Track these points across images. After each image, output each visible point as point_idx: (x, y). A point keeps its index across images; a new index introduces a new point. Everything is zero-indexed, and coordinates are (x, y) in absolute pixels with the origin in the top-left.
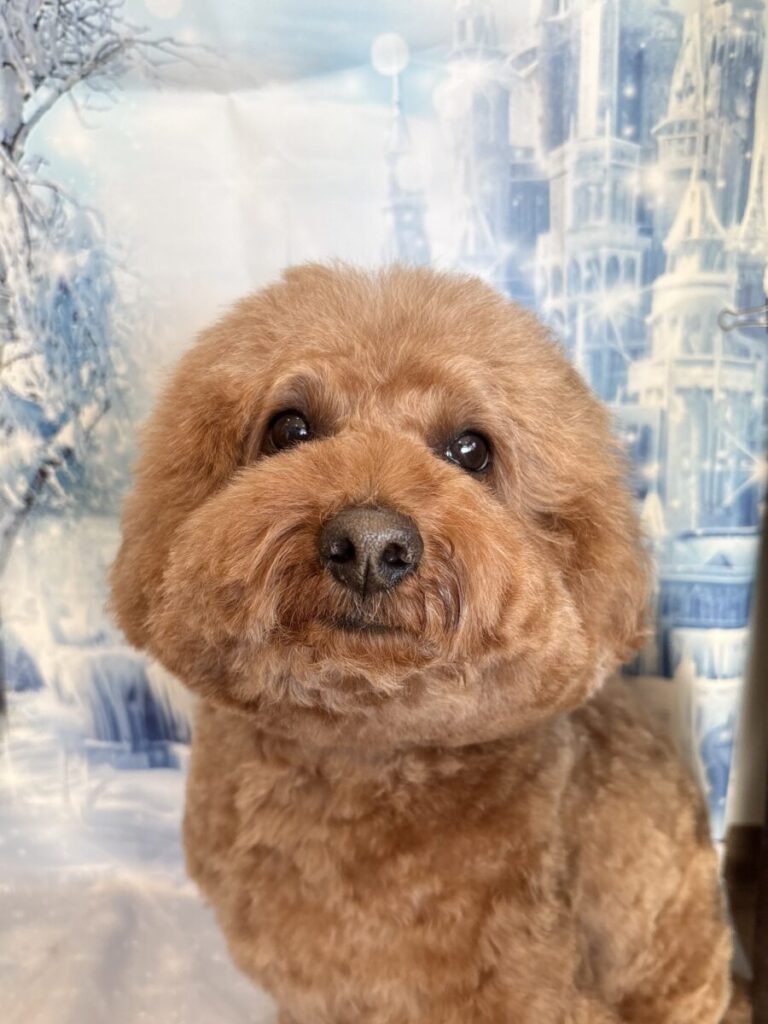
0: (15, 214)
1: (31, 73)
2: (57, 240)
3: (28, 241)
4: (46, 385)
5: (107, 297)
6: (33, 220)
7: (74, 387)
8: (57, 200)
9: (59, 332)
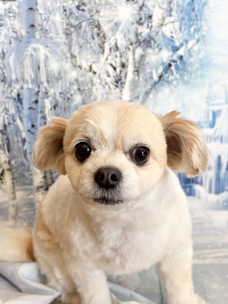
4: (177, 33)
7: (187, 34)
9: (186, 15)
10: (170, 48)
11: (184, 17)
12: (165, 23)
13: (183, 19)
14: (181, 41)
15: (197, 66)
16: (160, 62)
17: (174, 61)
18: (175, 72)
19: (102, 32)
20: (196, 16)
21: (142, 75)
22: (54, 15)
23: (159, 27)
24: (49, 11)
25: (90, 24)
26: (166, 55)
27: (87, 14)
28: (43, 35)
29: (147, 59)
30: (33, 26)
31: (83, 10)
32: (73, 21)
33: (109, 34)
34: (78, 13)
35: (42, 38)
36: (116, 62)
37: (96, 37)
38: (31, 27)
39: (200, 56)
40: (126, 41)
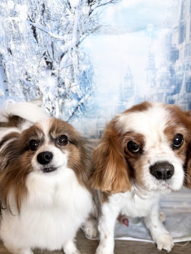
0: (77, 58)
1: (82, 32)
2: (84, 63)
3: (78, 63)
4: (79, 91)
5: (92, 74)
6: (80, 59)
7: (84, 91)
8: (85, 55)
9: (82, 81)
10: (76, 98)
11: (81, 82)
12: (72, 86)
13: (81, 83)
14: (82, 95)
15: (91, 108)
16: (72, 106)
17: (79, 106)
18: (80, 111)
19: (41, 92)
20: (88, 81)
21: (64, 113)
22: (16, 84)
23: (69, 88)
24: (13, 82)
25: (34, 88)
26: (75, 102)
27: (32, 83)
28: (13, 94)
29: (66, 105)
30: (7, 90)
31: (30, 81)
32: (25, 87)
33: (44, 93)
34: (27, 82)
35: (13, 96)
36: (49, 107)
37: (38, 94)
38: (6, 91)
39: (92, 103)
40: (54, 95)
